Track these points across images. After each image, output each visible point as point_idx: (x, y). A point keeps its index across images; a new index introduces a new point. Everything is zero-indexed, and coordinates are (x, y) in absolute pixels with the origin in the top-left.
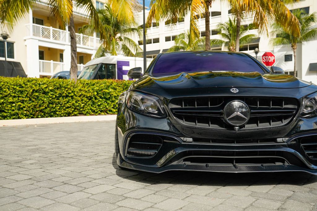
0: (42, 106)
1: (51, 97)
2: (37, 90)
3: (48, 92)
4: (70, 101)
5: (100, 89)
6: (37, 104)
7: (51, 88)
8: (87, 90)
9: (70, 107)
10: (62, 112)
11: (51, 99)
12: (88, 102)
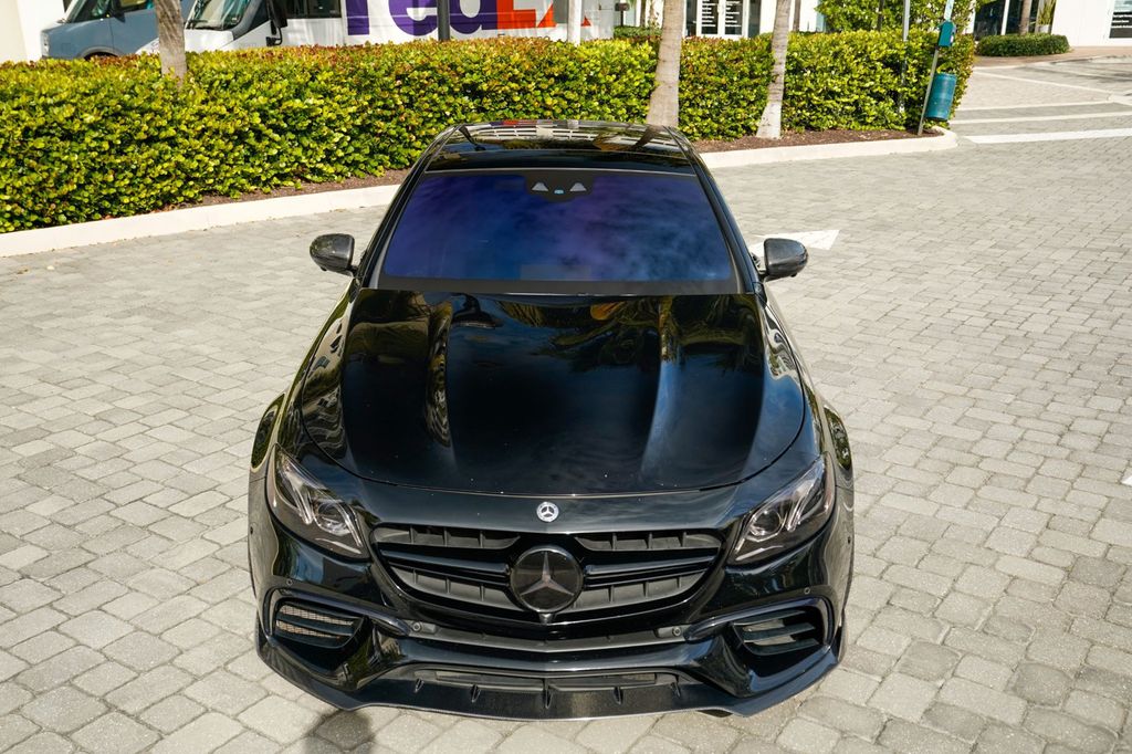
0: (67, 182)
1: (94, 149)
2: (40, 127)
3: (84, 132)
4: (167, 157)
5: (274, 100)
6: (48, 178)
7: (89, 118)
8: (224, 110)
9: (169, 176)
10: (143, 195)
11: (94, 154)
12: (232, 151)
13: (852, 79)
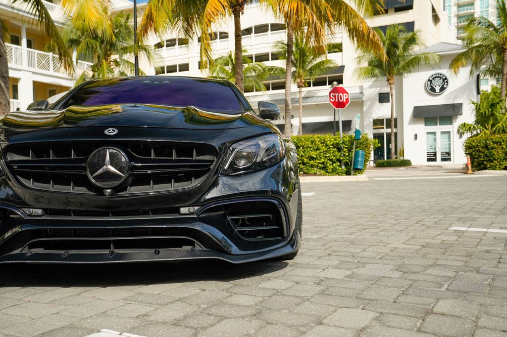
13: (321, 152)
